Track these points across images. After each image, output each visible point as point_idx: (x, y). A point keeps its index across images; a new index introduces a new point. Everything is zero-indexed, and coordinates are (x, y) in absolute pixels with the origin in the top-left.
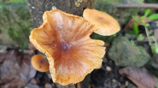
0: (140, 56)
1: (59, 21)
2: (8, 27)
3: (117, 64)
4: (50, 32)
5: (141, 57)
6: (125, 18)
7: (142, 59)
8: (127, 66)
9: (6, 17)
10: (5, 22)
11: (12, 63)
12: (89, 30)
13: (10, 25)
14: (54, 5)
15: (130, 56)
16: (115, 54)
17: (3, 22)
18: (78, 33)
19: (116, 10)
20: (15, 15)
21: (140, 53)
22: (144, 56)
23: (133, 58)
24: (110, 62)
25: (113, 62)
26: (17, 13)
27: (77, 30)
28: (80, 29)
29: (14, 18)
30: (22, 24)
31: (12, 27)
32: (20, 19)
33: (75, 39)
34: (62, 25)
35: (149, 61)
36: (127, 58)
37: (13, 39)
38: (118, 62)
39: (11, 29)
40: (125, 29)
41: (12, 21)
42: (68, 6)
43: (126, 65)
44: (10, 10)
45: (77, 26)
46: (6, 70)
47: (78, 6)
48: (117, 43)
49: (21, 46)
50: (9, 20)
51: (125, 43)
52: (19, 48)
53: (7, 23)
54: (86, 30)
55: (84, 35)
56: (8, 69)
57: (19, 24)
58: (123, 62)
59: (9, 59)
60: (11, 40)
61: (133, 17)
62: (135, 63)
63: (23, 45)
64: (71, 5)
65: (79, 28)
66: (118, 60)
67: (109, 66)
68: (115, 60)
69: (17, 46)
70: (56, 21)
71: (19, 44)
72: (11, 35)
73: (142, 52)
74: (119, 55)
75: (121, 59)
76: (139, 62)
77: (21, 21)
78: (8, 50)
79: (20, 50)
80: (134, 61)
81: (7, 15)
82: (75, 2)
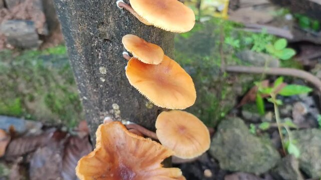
0: (262, 155)
1: (120, 138)
2: (46, 93)
3: (222, 166)
4: (105, 158)
5: (264, 157)
6: (243, 85)
7: (266, 160)
8: (239, 171)
9: (42, 79)
10: (41, 85)
11: (50, 152)
12: (160, 155)
13: (49, 90)
14: (116, 102)
15: (246, 155)
16: (220, 149)
17: (37, 85)
18: (144, 159)
19: (225, 75)
20: (59, 77)
21: (263, 150)
22: (269, 155)
23: (249, 159)
24: (213, 160)
25: (217, 161)
26: (60, 73)
27: (143, 155)
28: (148, 154)
29: (55, 81)
30: (69, 91)
31: (52, 94)
32: (65, 83)
33: (140, 165)
34: (123, 144)
35: (276, 167)
36: (239, 158)
37: (53, 111)
38: (224, 163)
39: (49, 96)
40: (243, 103)
41: (53, 85)
42: (136, 106)
43: (237, 169)
44: (50, 68)
45: (142, 151)
46: (40, 164)
47: (150, 108)
48: (225, 131)
49: (65, 122)
50: (47, 83)
51: (237, 131)
52: (61, 125)
53: (44, 87)
54: (156, 155)
55: (153, 161)
56: (44, 162)
57: (64, 90)
58: (232, 163)
59: (46, 145)
60: (49, 112)
61: (257, 84)
62: (252, 167)
63: (69, 121)
64: (140, 105)
65: (145, 152)
66: (224, 159)
67: (209, 168)
68: (219, 158)
69: (60, 121)
70: (114, 138)
71: (62, 120)
72: (51, 105)
73: (267, 149)
74: (226, 151)
75: (230, 158)
76: (261, 165)
77: (68, 85)
78: (44, 128)
79: (64, 129)
80: (252, 163)
81: (45, 76)
82: (145, 103)
